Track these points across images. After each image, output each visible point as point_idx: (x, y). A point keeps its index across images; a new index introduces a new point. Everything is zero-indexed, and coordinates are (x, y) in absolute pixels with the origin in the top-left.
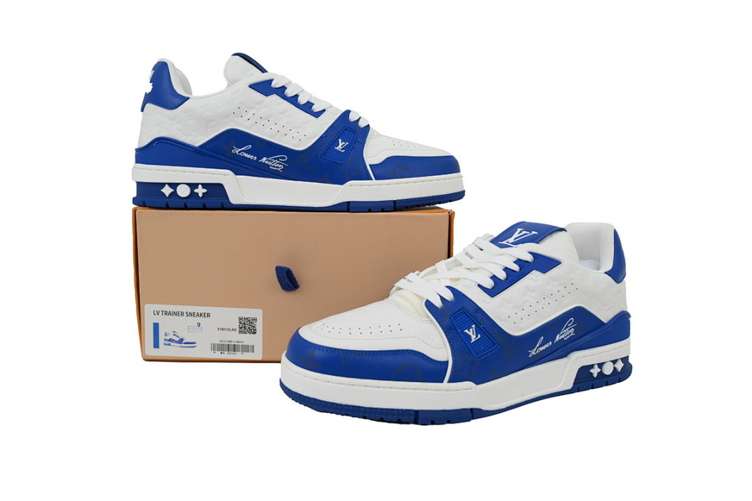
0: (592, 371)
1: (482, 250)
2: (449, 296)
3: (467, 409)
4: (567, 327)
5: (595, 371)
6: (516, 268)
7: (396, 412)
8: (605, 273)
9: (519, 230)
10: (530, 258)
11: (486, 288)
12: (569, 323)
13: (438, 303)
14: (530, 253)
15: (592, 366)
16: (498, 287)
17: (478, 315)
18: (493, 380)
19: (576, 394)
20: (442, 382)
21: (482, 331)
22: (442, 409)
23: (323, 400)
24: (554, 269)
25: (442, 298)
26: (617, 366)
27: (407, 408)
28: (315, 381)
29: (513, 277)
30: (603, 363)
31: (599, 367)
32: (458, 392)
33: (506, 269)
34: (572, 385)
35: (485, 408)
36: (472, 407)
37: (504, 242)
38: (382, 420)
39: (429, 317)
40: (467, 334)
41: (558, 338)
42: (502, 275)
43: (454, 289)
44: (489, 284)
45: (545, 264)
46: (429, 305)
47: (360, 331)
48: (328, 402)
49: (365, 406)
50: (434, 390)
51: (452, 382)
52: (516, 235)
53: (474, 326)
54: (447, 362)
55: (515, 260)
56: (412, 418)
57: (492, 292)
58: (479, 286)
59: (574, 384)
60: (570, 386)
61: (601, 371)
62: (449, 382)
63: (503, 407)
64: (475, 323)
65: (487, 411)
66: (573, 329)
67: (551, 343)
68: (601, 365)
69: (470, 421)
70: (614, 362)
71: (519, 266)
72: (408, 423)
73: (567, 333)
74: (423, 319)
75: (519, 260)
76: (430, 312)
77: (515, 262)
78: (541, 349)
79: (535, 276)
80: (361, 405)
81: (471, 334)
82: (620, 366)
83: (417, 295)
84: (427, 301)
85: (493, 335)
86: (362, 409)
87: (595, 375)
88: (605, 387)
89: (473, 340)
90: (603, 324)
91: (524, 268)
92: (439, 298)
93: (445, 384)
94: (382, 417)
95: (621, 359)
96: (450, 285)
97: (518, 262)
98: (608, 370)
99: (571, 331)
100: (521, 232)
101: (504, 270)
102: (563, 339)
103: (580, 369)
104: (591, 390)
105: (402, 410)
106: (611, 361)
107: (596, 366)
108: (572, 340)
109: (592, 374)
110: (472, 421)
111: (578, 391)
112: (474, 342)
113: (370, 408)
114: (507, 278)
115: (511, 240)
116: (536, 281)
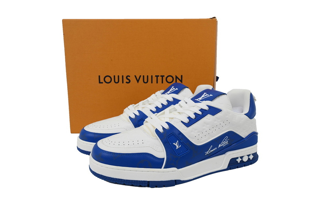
0: (237, 160)
1: (186, 103)
2: (167, 127)
3: (173, 180)
4: (224, 140)
5: (239, 160)
6: (200, 113)
7: (139, 182)
8: (245, 114)
9: (205, 93)
10: (207, 108)
11: (185, 123)
12: (225, 139)
13: (161, 130)
14: (207, 106)
15: (237, 158)
16: (191, 122)
17: (180, 136)
18: (187, 166)
19: (229, 171)
20: (161, 168)
21: (182, 143)
22: (161, 180)
23: (105, 176)
24: (218, 113)
25: (163, 128)
26: (249, 157)
27: (144, 180)
28: (102, 167)
29: (198, 117)
30: (243, 156)
31: (240, 158)
32: (168, 173)
33: (195, 114)
34: (227, 167)
35: (182, 179)
36: (176, 179)
37: (197, 100)
38: (132, 185)
39: (157, 137)
40: (174, 145)
41: (220, 146)
42: (193, 117)
43: (170, 123)
44: (187, 121)
45: (214, 111)
46: (157, 131)
47: (124, 143)
48: (107, 177)
49: (124, 179)
50: (157, 172)
51: (166, 168)
52: (203, 96)
53: (178, 141)
54: (164, 158)
55: (200, 109)
56: (146, 185)
57: (188, 125)
58: (182, 122)
59: (228, 166)
60: (226, 167)
61: (242, 160)
62: (164, 168)
63: (192, 179)
64: (178, 140)
65: (183, 181)
66: (228, 142)
67: (216, 148)
68: (242, 157)
69: (174, 186)
70: (248, 156)
71: (201, 112)
72: (145, 187)
73: (225, 143)
74: (154, 138)
75: (202, 109)
76: (157, 134)
77: (200, 110)
78: (211, 151)
79: (209, 118)
80: (122, 179)
81: (176, 145)
82: (251, 157)
83: (153, 126)
84: (156, 129)
85: (187, 145)
86: (123, 180)
87: (239, 162)
88: (244, 167)
89: (177, 148)
90: (243, 138)
91: (204, 113)
92: (162, 127)
93: (162, 169)
94: (132, 184)
95: (252, 154)
96: (168, 121)
97: (201, 110)
98: (245, 159)
99: (226, 142)
100: (205, 95)
101: (194, 114)
102: (222, 146)
103: (231, 160)
104: (237, 169)
105: (141, 181)
106: (247, 155)
107: (239, 158)
108: (227, 146)
109: (237, 161)
110: (176, 186)
111: (230, 169)
112: (178, 149)
113: (126, 180)
114: (196, 118)
115: (200, 99)
116: (209, 119)
